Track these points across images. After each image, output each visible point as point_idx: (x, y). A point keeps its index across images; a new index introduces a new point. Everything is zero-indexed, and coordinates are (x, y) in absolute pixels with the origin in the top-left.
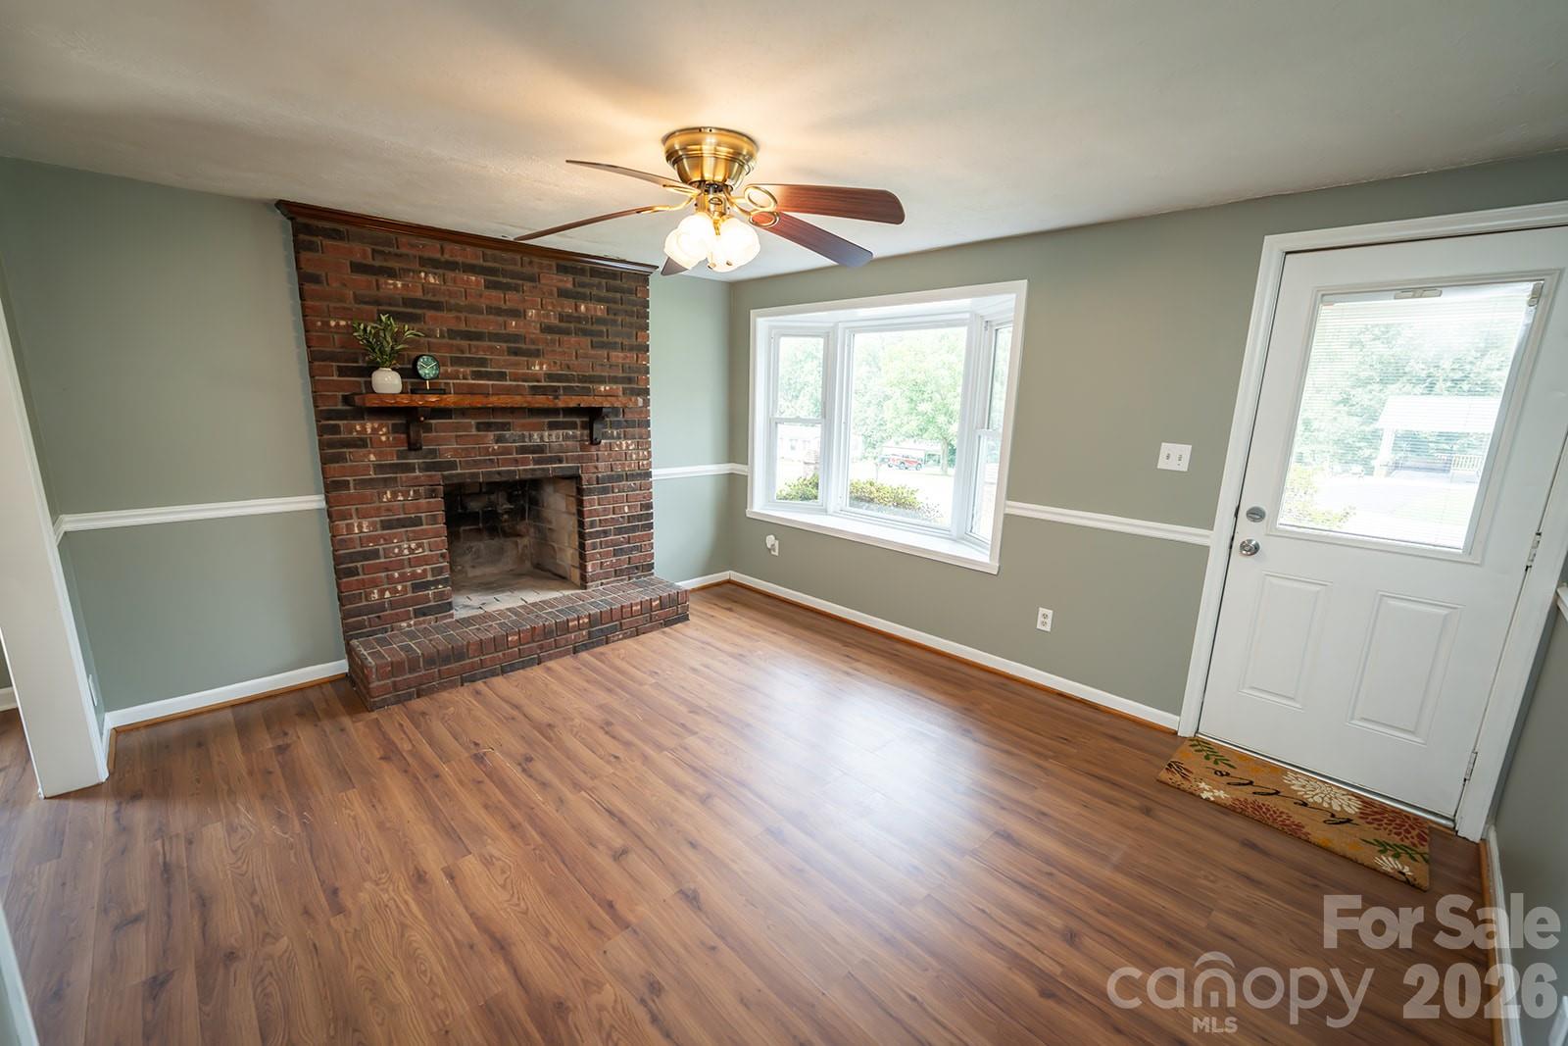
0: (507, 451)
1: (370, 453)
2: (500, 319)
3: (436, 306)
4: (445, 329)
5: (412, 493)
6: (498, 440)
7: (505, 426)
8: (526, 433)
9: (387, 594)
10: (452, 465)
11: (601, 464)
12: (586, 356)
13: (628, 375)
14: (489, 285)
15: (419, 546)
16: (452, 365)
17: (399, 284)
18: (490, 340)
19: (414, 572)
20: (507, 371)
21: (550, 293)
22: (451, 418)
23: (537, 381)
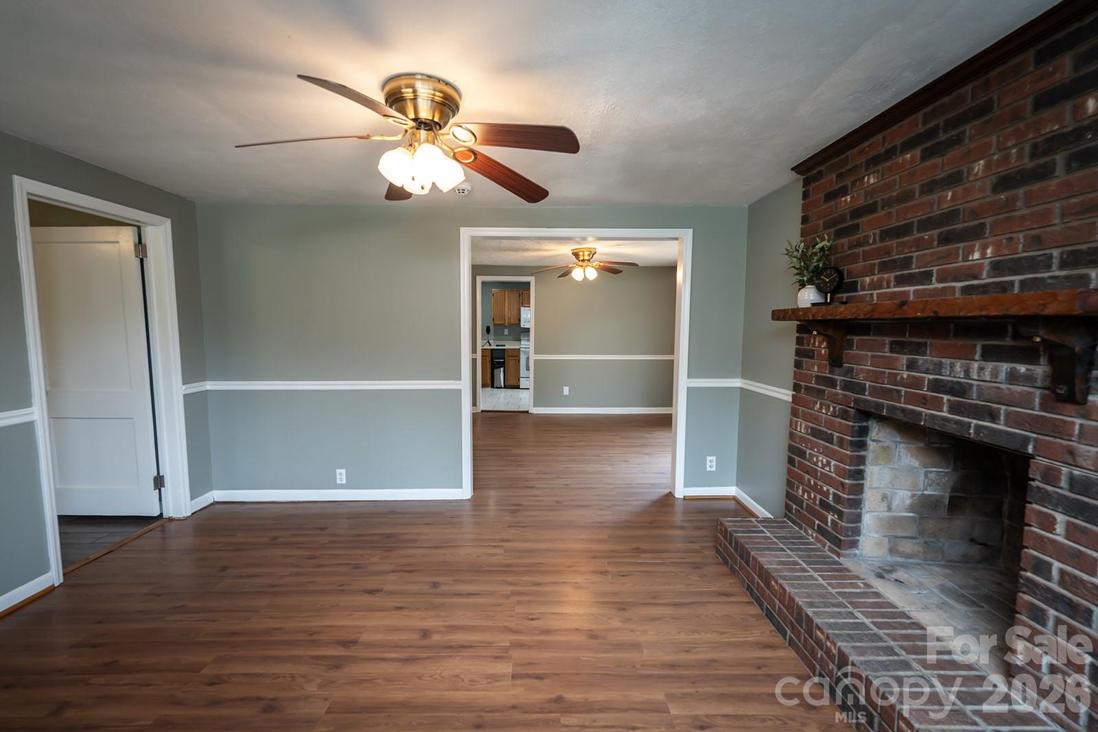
0: (917, 384)
1: (814, 363)
2: (934, 196)
3: (870, 209)
4: (877, 231)
5: (832, 409)
6: (911, 366)
7: (920, 349)
8: (947, 361)
9: (806, 496)
10: (862, 389)
11: (1086, 450)
14: (926, 155)
15: (828, 463)
16: (879, 272)
17: (849, 198)
18: (919, 231)
19: (822, 487)
20: (935, 269)
21: (1016, 116)
22: (869, 335)
23: (976, 278)
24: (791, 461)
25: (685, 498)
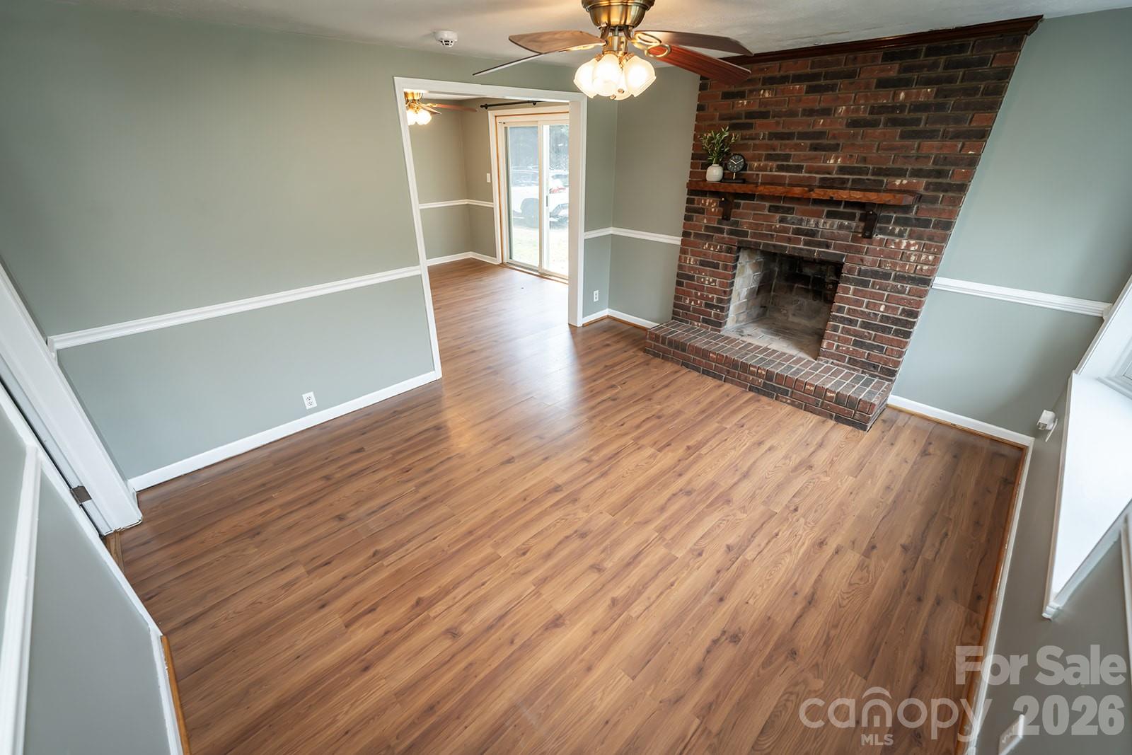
0: (785, 230)
1: (704, 217)
2: (812, 119)
3: (764, 115)
4: (767, 133)
5: (719, 247)
6: (782, 220)
7: (789, 211)
8: (805, 218)
9: (693, 303)
10: (745, 234)
11: (869, 258)
12: (891, 148)
13: (937, 167)
14: (810, 90)
15: (714, 281)
16: (765, 160)
17: (745, 102)
18: (797, 139)
19: (707, 296)
20: (805, 164)
21: (867, 86)
22: (753, 200)
23: (829, 174)
24: (679, 284)
25: (583, 326)
